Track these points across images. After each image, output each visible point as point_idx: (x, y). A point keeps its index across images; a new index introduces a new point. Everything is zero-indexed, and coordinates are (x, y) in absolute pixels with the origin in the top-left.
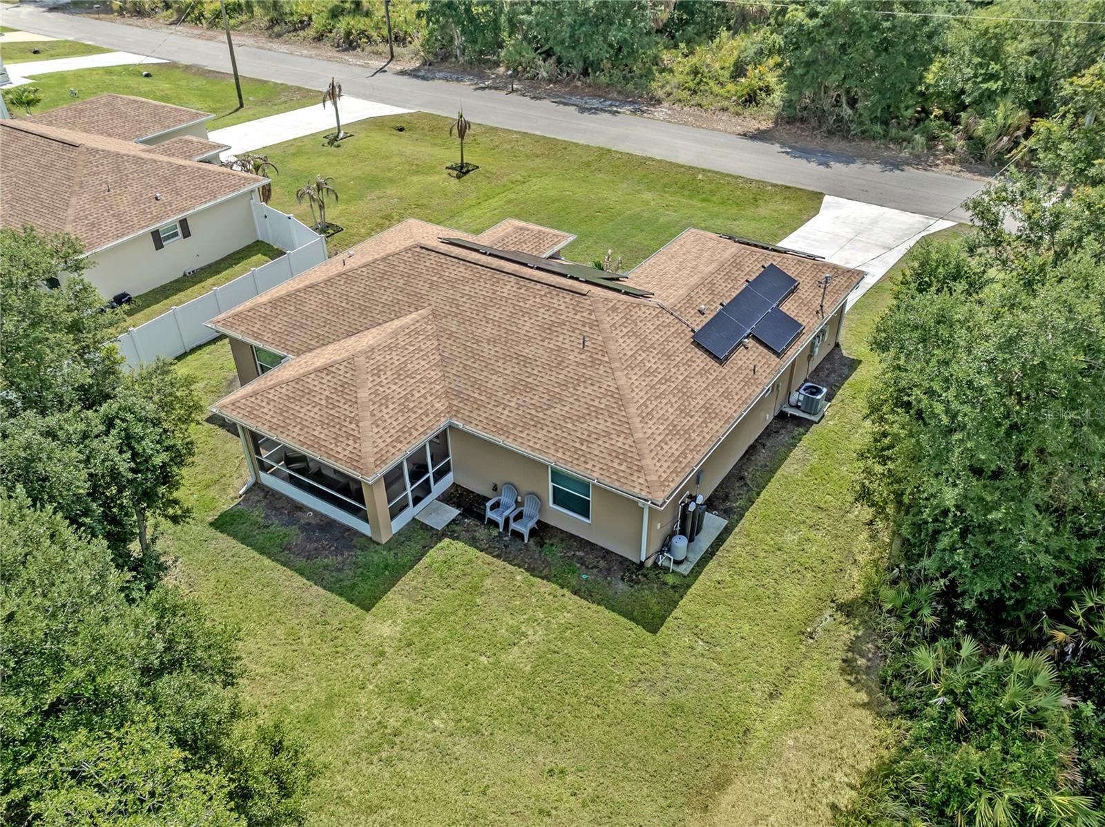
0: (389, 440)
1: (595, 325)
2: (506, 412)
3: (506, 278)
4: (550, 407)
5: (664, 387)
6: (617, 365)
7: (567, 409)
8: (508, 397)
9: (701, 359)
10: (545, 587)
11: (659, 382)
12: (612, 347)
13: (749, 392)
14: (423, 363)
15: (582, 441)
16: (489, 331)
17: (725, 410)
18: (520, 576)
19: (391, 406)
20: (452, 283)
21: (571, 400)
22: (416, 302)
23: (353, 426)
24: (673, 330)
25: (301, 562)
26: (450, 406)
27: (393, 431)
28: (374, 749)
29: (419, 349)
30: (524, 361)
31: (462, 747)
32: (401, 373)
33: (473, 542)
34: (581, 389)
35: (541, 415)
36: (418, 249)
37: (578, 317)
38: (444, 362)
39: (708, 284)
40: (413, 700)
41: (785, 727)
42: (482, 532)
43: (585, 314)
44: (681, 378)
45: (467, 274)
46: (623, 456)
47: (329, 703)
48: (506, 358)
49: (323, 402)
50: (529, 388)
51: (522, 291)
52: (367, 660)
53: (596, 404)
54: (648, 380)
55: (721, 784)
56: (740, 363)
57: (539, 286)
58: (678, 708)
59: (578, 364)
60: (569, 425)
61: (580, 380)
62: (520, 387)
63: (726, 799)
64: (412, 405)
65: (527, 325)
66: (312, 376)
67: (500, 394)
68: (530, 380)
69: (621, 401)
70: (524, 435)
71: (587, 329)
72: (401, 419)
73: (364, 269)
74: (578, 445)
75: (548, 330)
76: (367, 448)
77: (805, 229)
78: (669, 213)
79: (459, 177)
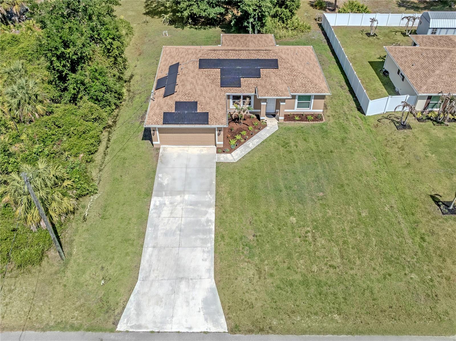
44: (176, 58)
77: (211, 245)
78: (293, 219)
79: (432, 197)
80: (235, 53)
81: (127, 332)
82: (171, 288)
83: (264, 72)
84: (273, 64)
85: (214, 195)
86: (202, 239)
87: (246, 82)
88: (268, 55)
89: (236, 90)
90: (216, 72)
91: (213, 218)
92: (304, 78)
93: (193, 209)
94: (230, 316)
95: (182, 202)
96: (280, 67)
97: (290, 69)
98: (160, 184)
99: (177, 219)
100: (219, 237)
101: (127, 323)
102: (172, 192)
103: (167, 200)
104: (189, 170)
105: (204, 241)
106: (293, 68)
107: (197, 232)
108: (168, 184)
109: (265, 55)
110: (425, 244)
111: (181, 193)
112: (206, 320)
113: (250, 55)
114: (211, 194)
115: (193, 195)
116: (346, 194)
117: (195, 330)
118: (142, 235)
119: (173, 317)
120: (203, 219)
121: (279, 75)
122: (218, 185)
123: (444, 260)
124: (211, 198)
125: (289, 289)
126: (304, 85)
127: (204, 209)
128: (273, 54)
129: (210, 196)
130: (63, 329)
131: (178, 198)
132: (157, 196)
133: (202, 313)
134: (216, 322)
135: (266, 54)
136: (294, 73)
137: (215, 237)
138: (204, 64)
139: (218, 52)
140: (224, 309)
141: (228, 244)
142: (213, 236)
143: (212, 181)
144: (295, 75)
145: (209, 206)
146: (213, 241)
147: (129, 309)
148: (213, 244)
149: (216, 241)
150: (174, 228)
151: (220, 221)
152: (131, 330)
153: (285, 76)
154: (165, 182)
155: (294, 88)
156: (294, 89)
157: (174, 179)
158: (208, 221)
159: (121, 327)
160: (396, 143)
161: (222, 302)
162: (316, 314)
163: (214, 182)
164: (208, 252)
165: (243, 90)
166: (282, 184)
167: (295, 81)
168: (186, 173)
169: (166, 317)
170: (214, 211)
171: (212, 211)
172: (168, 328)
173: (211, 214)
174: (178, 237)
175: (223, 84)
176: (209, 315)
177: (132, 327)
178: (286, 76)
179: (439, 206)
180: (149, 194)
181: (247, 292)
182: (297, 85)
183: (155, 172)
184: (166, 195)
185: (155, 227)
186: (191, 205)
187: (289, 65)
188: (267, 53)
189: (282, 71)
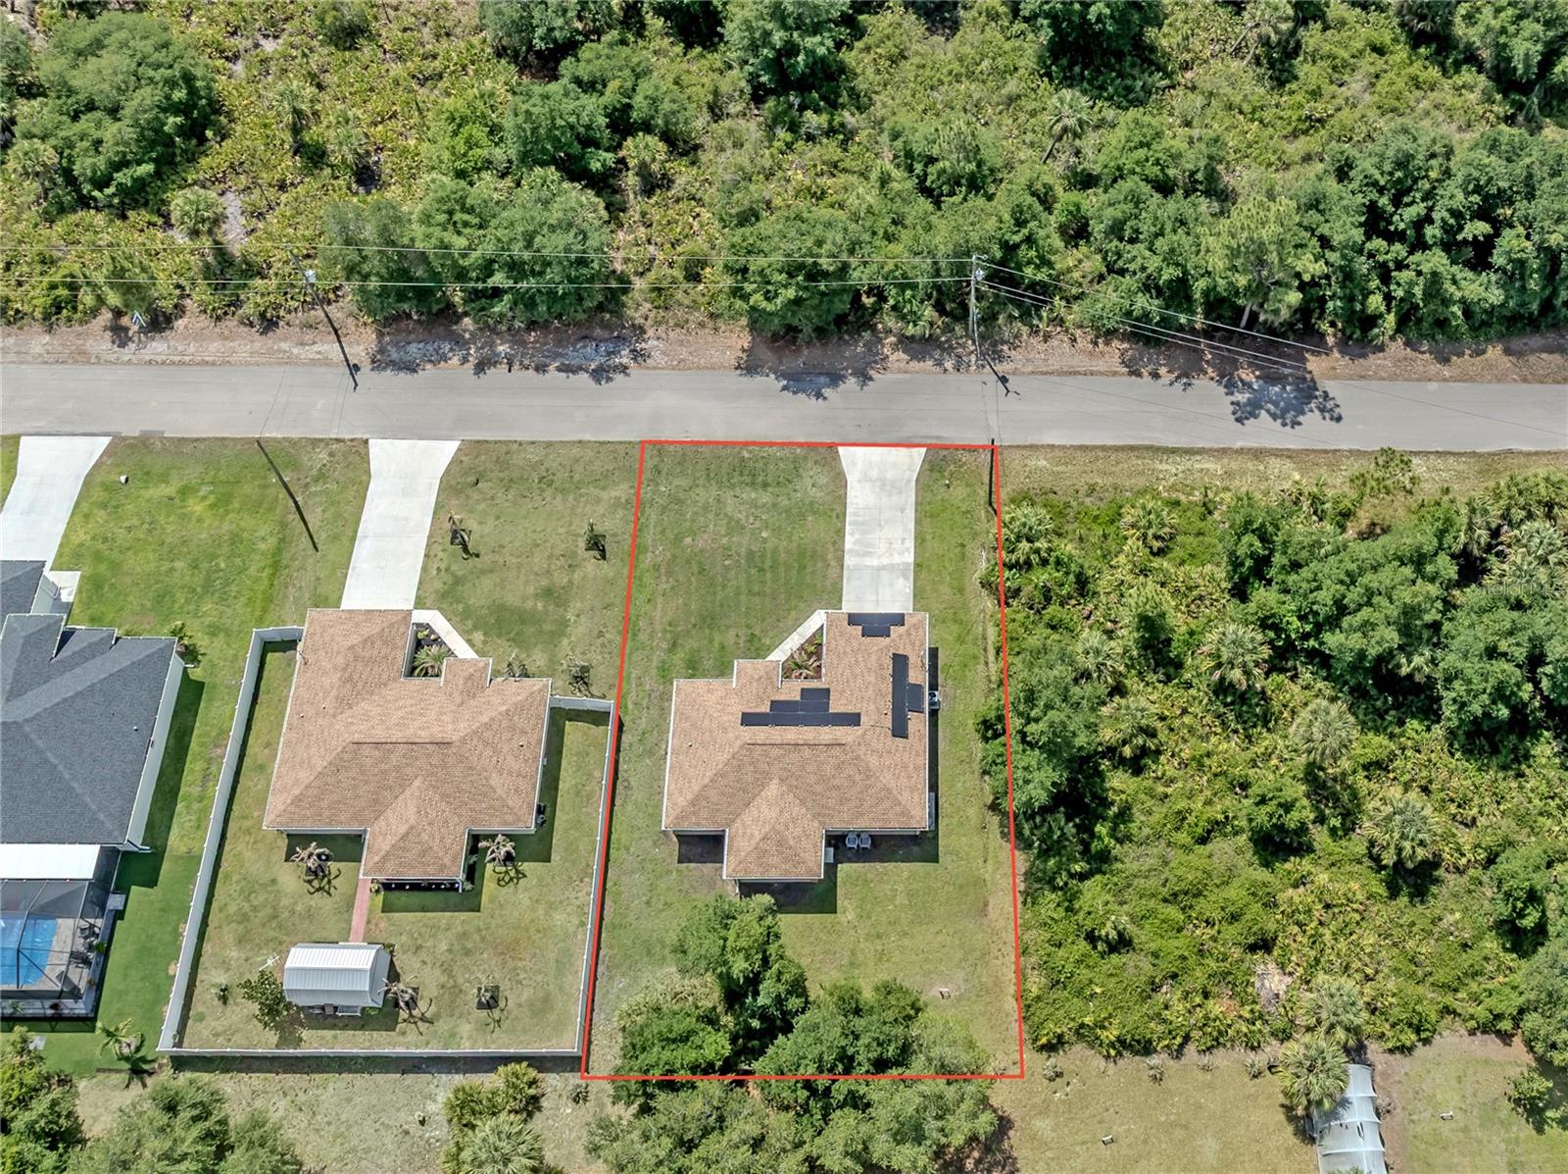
1: (858, 758)
2: (845, 815)
3: (803, 747)
4: (862, 805)
5: (897, 771)
6: (878, 775)
7: (869, 803)
8: (841, 807)
9: (899, 741)
10: (890, 866)
11: (895, 769)
12: (871, 767)
13: (924, 744)
14: (796, 808)
15: (883, 815)
16: (812, 779)
18: (878, 865)
19: (803, 839)
20: (778, 759)
21: (868, 798)
22: (768, 776)
23: (797, 858)
24: (882, 735)
25: (792, 908)
26: (820, 822)
28: (880, 960)
29: (790, 803)
30: (838, 788)
31: (906, 942)
32: (794, 820)
33: (850, 861)
34: (870, 791)
35: (860, 810)
36: (747, 746)
37: (848, 756)
38: (803, 802)
39: (879, 693)
40: (879, 936)
41: (994, 872)
42: (849, 854)
43: (850, 754)
44: (899, 759)
45: (782, 752)
46: (902, 814)
47: (853, 954)
48: (829, 789)
49: (776, 853)
50: (848, 800)
51: (815, 751)
52: (852, 932)
53: (879, 796)
54: (890, 772)
55: (986, 904)
56: (912, 731)
57: (821, 747)
58: (961, 886)
59: (862, 780)
60: (874, 810)
61: (867, 787)
62: (843, 801)
63: (990, 908)
64: (808, 832)
65: (828, 770)
66: (761, 844)
67: (837, 807)
68: (846, 796)
69: (889, 791)
70: (859, 822)
71: (855, 762)
72: (810, 841)
73: (726, 767)
75: (839, 767)
76: (811, 864)
77: (849, 510)
78: (764, 534)
79: (604, 557)
83: (765, 708)
84: (749, 719)
85: (845, 564)
86: (859, 516)
87: (793, 695)
88: (755, 733)
89: (808, 685)
90: (836, 706)
91: (847, 538)
92: (708, 700)
93: (868, 547)
94: (834, 455)
95: (880, 556)
96: (739, 716)
97: (725, 713)
98: (906, 578)
99: (884, 537)
100: (842, 516)
101: (919, 453)
102: (892, 567)
103: (897, 559)
104: (874, 597)
105: (855, 515)
106: (719, 714)
107: (863, 523)
108: (898, 578)
109: (758, 733)
110: (638, 514)
111: (883, 568)
112: (855, 455)
114: (849, 566)
115: (868, 564)
116: (700, 563)
118: (918, 522)
120: (857, 536)
121: (742, 704)
122: (841, 577)
124: (849, 561)
125: (781, 479)
126: (710, 691)
127: (858, 548)
128: (746, 736)
129: (850, 563)
131: (885, 561)
132: (908, 564)
134: (847, 453)
135: (757, 735)
136: (719, 707)
137: (845, 517)
138: (853, 719)
139: (830, 735)
141: (832, 510)
142: (848, 519)
143: (847, 582)
144: (720, 704)
145: (851, 551)
146: (847, 513)
148: (847, 511)
149: (844, 514)
150: (886, 527)
151: (840, 533)
152: (915, 448)
153: (735, 703)
154: (901, 580)
156: (726, 685)
157: (891, 585)
158: (852, 534)
159: (923, 450)
160: (603, 645)
162: (763, 458)
163: (845, 581)
164: (852, 504)
165: (798, 685)
166: (769, 575)
167: (721, 697)
168: (877, 594)
170: (846, 545)
171: (848, 545)
173: (849, 542)
174: (882, 518)
175: (826, 693)
176: (852, 454)
177: (915, 450)
178: (733, 703)
179: (603, 546)
180: (918, 566)
181: (819, 472)
182: (719, 690)
183: (915, 596)
184: (898, 564)
185: (906, 529)
186: (870, 552)
187: (725, 717)
188: (754, 737)
189: (737, 709)
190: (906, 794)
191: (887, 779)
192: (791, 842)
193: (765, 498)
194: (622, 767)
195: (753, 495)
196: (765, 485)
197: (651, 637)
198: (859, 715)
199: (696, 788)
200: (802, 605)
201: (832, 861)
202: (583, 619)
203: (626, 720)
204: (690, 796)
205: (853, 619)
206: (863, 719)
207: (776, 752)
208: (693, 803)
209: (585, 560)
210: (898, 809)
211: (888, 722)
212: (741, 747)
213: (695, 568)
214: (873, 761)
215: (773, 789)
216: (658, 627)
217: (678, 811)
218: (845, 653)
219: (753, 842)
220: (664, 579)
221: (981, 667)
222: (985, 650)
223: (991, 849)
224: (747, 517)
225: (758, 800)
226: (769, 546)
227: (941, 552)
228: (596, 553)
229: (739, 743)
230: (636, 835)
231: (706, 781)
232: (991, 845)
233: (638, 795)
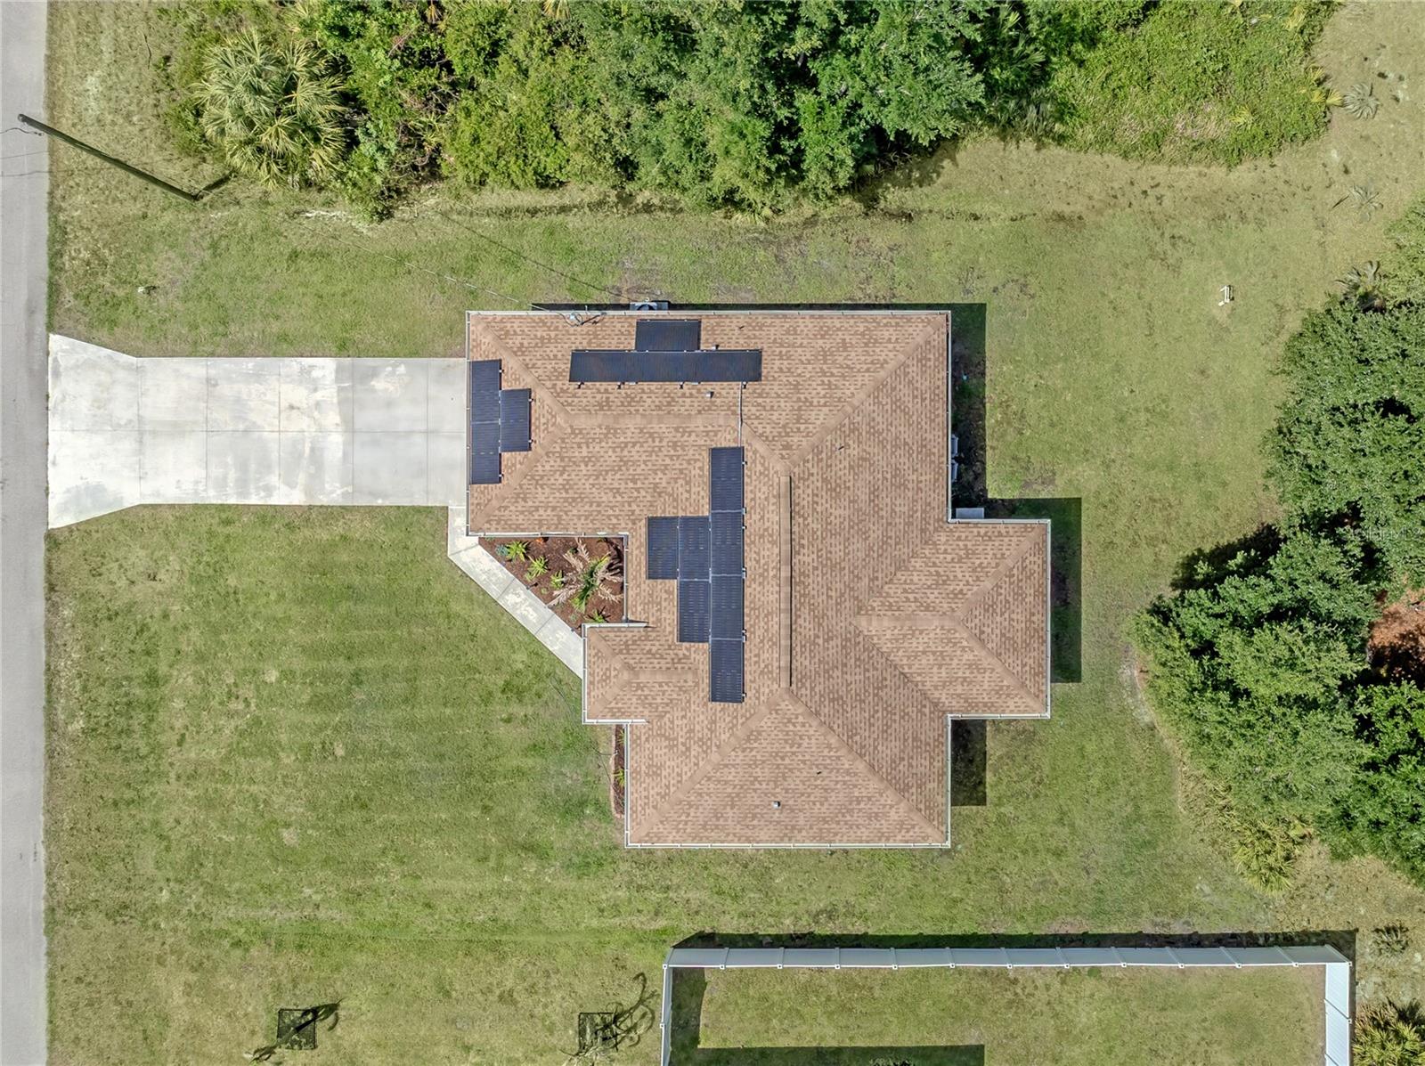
0: (1006, 539)
1: (817, 451)
2: (923, 478)
3: (796, 568)
4: (906, 444)
5: (835, 371)
6: (849, 409)
7: (902, 429)
8: (910, 486)
9: (769, 367)
11: (832, 375)
12: (832, 422)
13: (769, 321)
14: (915, 579)
15: (923, 400)
16: (858, 545)
17: (810, 325)
19: (978, 562)
20: (819, 619)
21: (893, 429)
22: (852, 640)
23: (1015, 571)
24: (760, 400)
26: (936, 530)
27: (997, 544)
29: (905, 591)
30: (874, 493)
32: (941, 581)
34: (880, 427)
35: (915, 448)
36: (794, 686)
37: (814, 471)
38: (901, 565)
40: (1122, 418)
43: (810, 465)
44: (810, 367)
45: (805, 612)
46: (922, 361)
48: (877, 510)
49: (1006, 615)
50: (897, 472)
51: (805, 542)
53: (889, 407)
54: (839, 384)
56: (742, 341)
57: (795, 529)
59: (860, 442)
60: (915, 418)
61: (873, 432)
62: (898, 482)
64: (962, 553)
65: (840, 512)
66: (989, 646)
67: (910, 494)
68: (889, 476)
69: (880, 387)
70: (935, 450)
71: (824, 455)
72: (981, 548)
73: (835, 727)
74: (927, 402)
75: (835, 490)
76: (1025, 546)
77: (212, 497)
78: (272, 676)
79: (332, 1008)
80: (772, 565)
81: (48, 354)
82: (123, 422)
83: (700, 654)
84: (728, 686)
85: (341, 502)
86: (225, 478)
87: (665, 596)
88: (762, 672)
89: (639, 564)
90: (697, 505)
91: (279, 499)
92: (678, 775)
93: (301, 455)
94: (76, 534)
95: (321, 429)
96: (719, 708)
97: (710, 739)
98: (372, 374)
99: (276, 422)
100: (226, 514)
101: (63, 351)
102: (349, 405)
103: (329, 393)
104: (419, 439)
105: (222, 484)
106: (714, 749)
107: (243, 467)
108: (373, 390)
109: (762, 665)
110: (226, 943)
111: (350, 427)
112: (68, 491)
113: (762, 615)
114: (344, 495)
115: (340, 454)
116: (340, 809)
117: (51, 471)
118: (238, 351)
119: (73, 431)
120: (274, 479)
121: (689, 701)
122: (371, 511)
123: (194, 970)
124: (332, 494)
125: (138, 647)
126: (655, 771)
127: (302, 478)
128: (767, 691)
129: (339, 492)
130: (52, 241)
131: (332, 418)
132: (339, 370)
133: (80, 483)
134: (64, 509)
135: (766, 666)
136: (695, 750)
137: (229, 506)
138: (728, 464)
139: (772, 508)
140: (87, 522)
141: (211, 534)
142: (232, 501)
143: (385, 497)
144: (688, 749)
145: (308, 492)
146: (220, 502)
147: (85, 351)
148: (214, 502)
149: (222, 508)
150: (253, 417)
151: (266, 516)
152: (50, 359)
153: (684, 717)
154: (379, 384)
155: (647, 740)
156: (643, 738)
157: (389, 404)
158: (269, 490)
159: (57, 342)
160: (531, 990)
161: (97, 520)
162: (85, 689)
163: (380, 502)
164: (196, 492)
165: (639, 586)
166: (368, 663)
167: (670, 747)
168: (410, 433)
169: (72, 419)
170: (296, 502)
171: (296, 497)
172: (54, 424)
173: (288, 495)
174: (231, 428)
175: (656, 525)
176: (76, 496)
177: (55, 360)
178: (685, 721)
179: (306, 1012)
180: (343, 348)
181: (121, 566)
182: (655, 752)
183: (415, 354)
184: (340, 390)
185: (258, 376)
186: (313, 450)
187: (723, 737)
188: (771, 672)
189: (702, 712)
190: (882, 353)
191: (856, 391)
192: (988, 584)
193: (185, 678)
194: (787, 926)
195: (178, 704)
196: (153, 680)
197: (508, 894)
198: (716, 453)
199: (874, 785)
200: (437, 590)
201: (982, 510)
202: (474, 1038)
203: (689, 928)
204: (890, 797)
205: (484, 471)
206: (725, 441)
207: (805, 624)
208: (903, 790)
209: (337, 1048)
210: (913, 369)
211: (729, 390)
212: (796, 698)
213: (355, 816)
214: (820, 417)
215: (879, 628)
216: (490, 883)
217: (916, 818)
218: (566, 487)
219: (988, 661)
220: (379, 879)
221: (572, 221)
222: (533, 212)
223: (952, 205)
224: (231, 715)
225: (899, 657)
226: (299, 664)
227: (311, 301)
228: (321, 1027)
229: (786, 705)
230: (928, 889)
231: (861, 766)
232: (944, 204)
233: (849, 890)
